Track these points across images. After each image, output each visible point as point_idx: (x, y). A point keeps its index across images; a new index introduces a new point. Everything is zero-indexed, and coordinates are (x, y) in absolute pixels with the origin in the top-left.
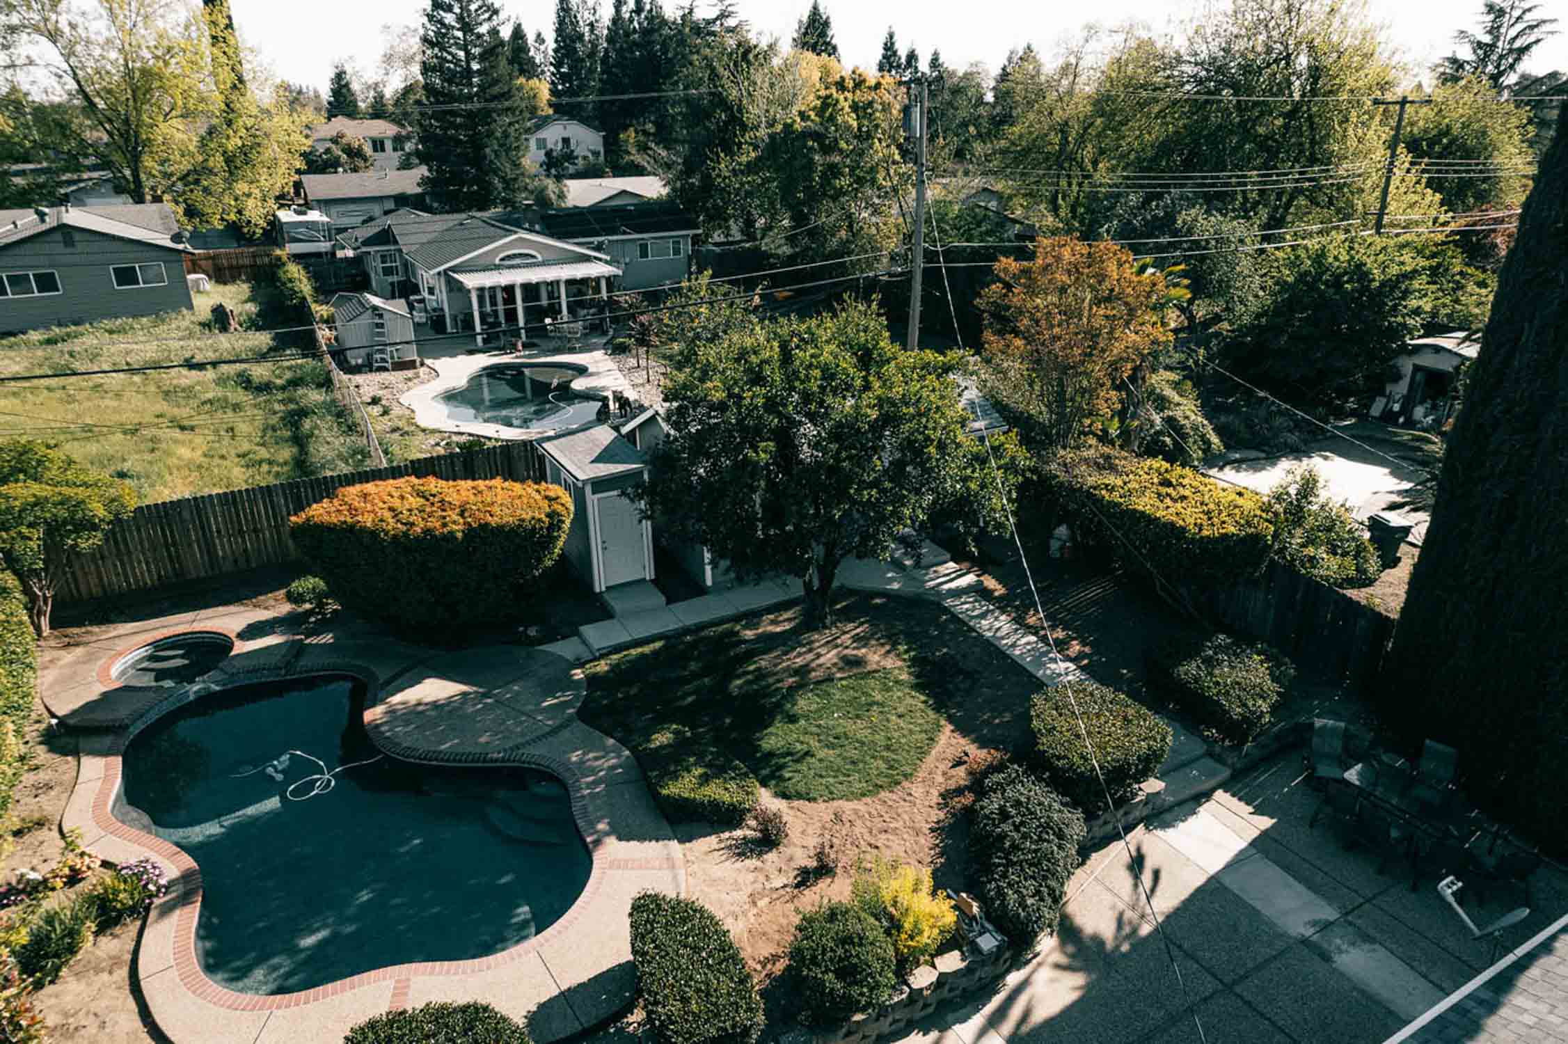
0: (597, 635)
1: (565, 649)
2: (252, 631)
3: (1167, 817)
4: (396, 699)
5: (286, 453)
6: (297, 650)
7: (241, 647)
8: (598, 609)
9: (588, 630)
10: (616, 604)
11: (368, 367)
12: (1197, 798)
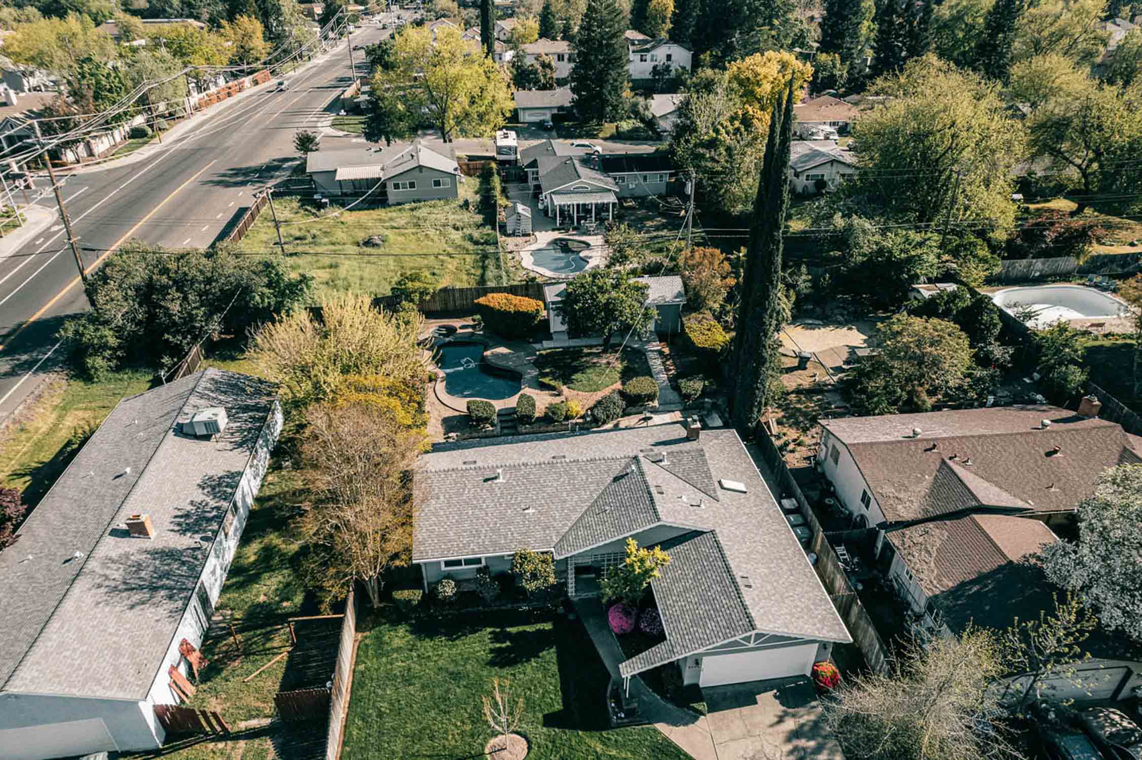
0: (546, 344)
1: (538, 346)
2: (463, 327)
4: (494, 350)
5: (479, 272)
6: (472, 334)
7: (459, 331)
8: (549, 337)
9: (544, 342)
10: (554, 337)
11: (513, 234)
12: (669, 411)
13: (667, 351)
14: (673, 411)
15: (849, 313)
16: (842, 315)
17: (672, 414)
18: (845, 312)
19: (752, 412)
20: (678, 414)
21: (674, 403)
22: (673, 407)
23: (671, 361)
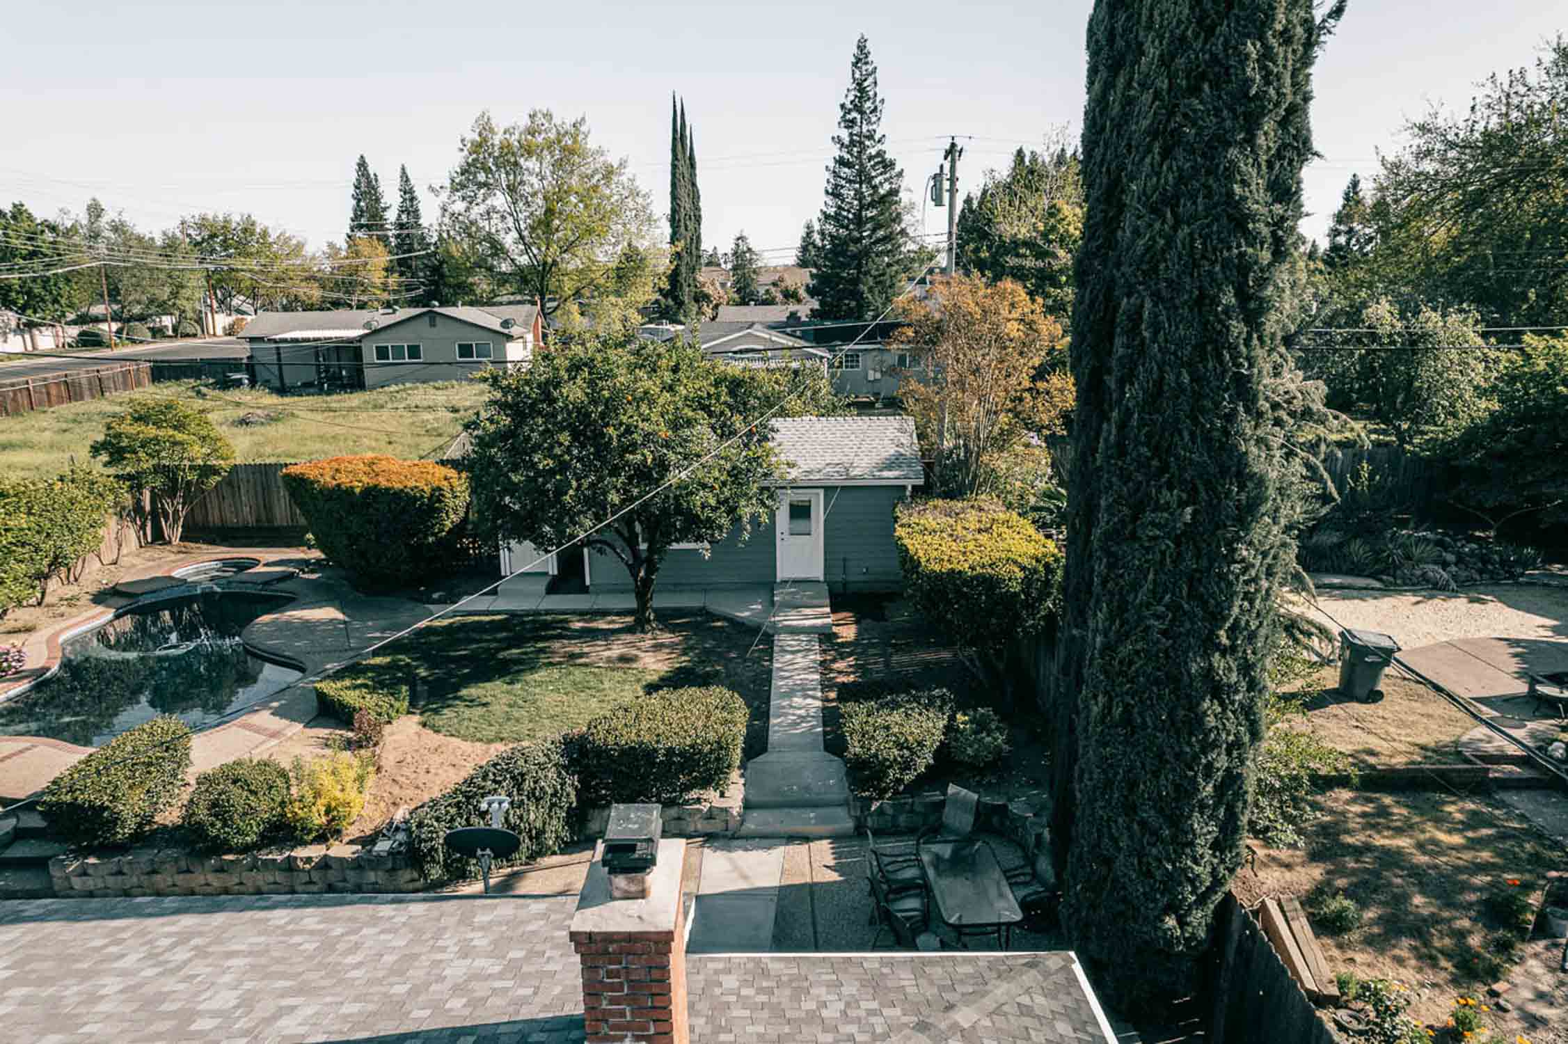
0: (467, 602)
1: (435, 607)
2: (274, 563)
3: (736, 843)
4: (292, 613)
6: (285, 578)
7: (258, 570)
8: (483, 586)
9: (466, 599)
10: (504, 586)
12: (791, 838)
13: (848, 633)
14: (806, 839)
15: (1460, 560)
16: (1445, 565)
17: (800, 850)
18: (1450, 557)
19: (1183, 842)
20: (823, 851)
21: (814, 805)
22: (808, 820)
23: (851, 660)
